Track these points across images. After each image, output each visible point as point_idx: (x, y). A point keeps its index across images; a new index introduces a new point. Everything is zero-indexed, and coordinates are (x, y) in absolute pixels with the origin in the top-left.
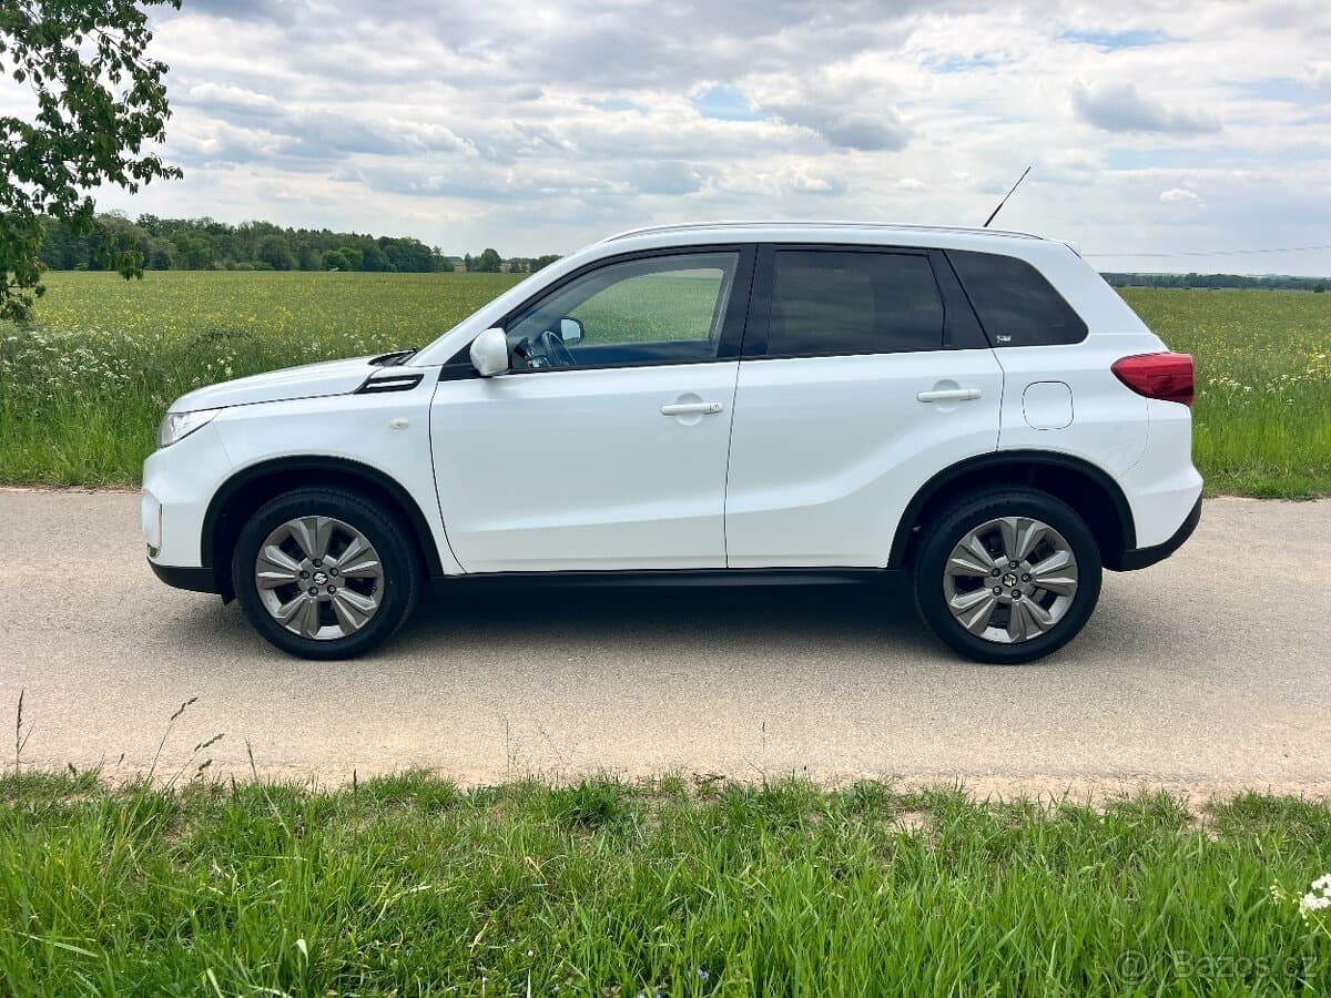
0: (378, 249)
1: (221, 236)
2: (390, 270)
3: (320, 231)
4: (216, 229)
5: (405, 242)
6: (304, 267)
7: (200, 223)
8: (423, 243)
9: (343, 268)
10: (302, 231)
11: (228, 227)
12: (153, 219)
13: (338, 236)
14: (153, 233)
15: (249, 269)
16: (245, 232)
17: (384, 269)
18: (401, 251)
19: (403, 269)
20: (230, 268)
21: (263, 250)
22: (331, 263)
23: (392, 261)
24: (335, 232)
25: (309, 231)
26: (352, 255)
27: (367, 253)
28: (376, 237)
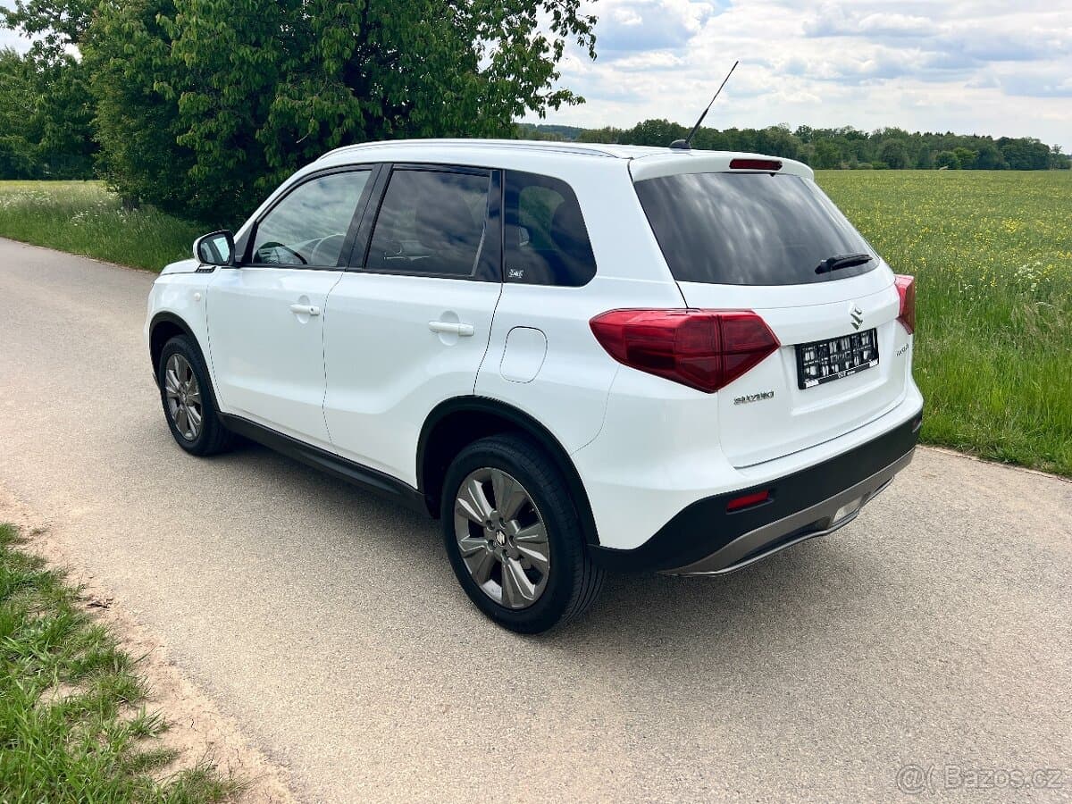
0: (994, 149)
1: (856, 141)
2: (1004, 168)
3: (944, 134)
4: (854, 136)
5: (1024, 142)
6: (921, 166)
7: (842, 131)
8: (1042, 142)
9: (952, 167)
10: (928, 135)
11: (864, 134)
12: (808, 129)
13: (959, 138)
14: (805, 141)
15: (868, 168)
16: (878, 137)
17: (998, 167)
18: (1019, 150)
19: (1017, 167)
20: (853, 167)
21: (884, 152)
22: (944, 162)
23: (1007, 159)
24: (957, 134)
25: (934, 134)
26: (965, 155)
27: (983, 153)
28: (996, 138)
